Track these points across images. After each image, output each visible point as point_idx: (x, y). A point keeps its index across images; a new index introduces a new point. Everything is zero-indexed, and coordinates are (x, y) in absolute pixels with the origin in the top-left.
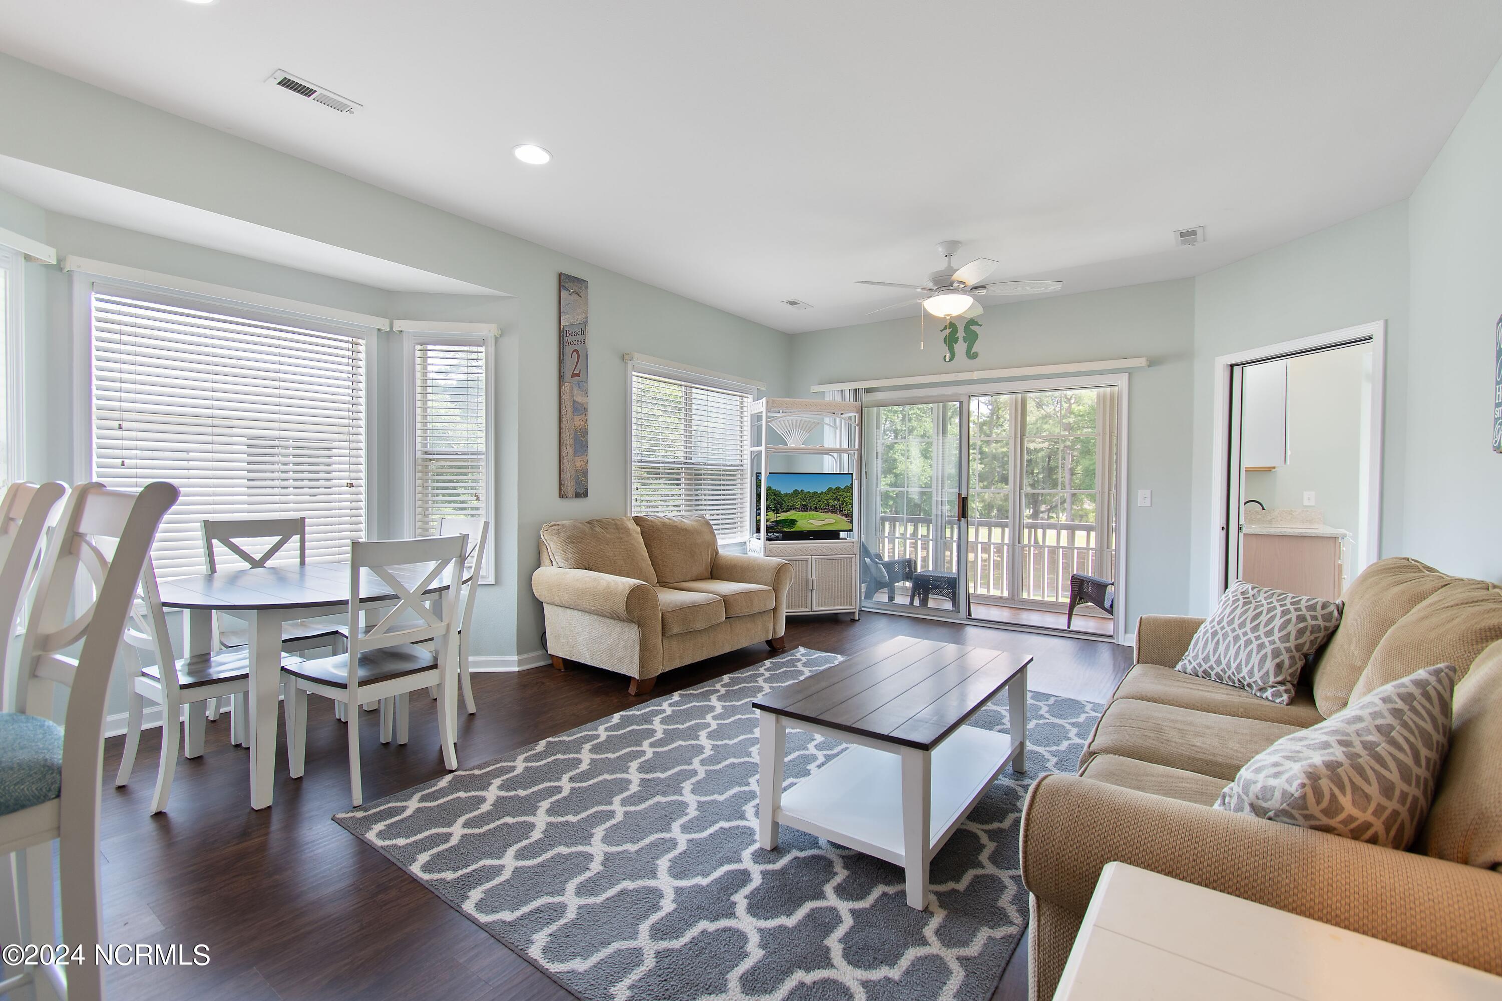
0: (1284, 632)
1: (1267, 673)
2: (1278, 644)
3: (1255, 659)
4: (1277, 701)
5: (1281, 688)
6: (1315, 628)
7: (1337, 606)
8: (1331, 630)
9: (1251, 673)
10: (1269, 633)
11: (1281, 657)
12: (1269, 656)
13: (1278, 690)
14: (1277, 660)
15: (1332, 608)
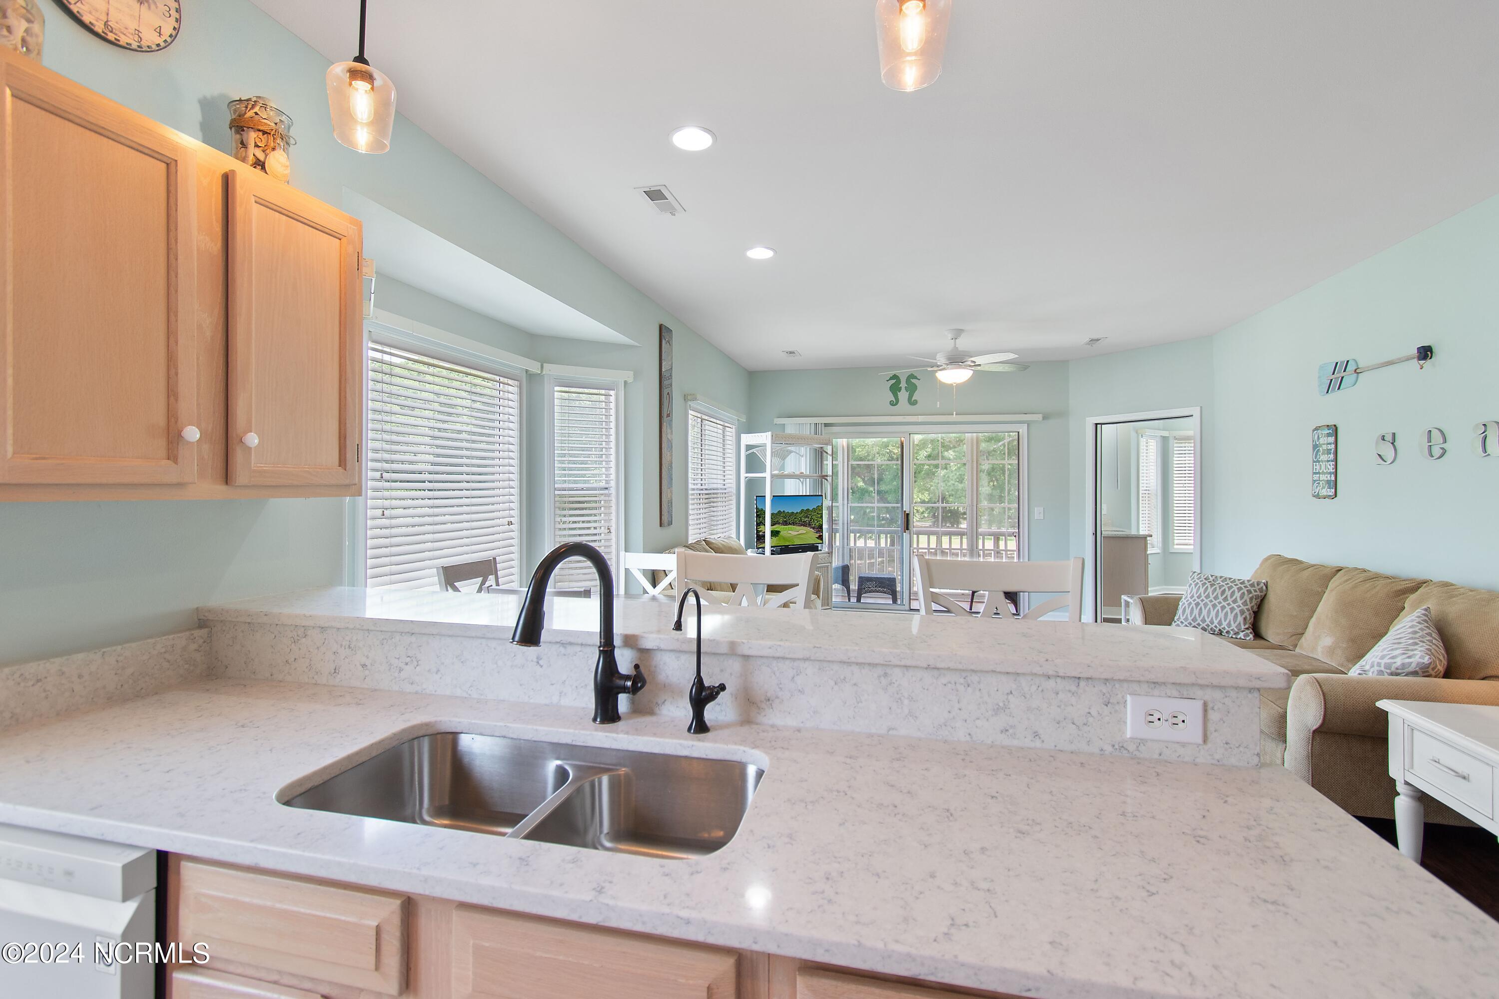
0: (1243, 600)
1: (1240, 623)
2: (1242, 607)
3: (1231, 617)
4: (1248, 639)
5: (1248, 631)
6: (1257, 596)
7: (1264, 583)
8: (1263, 596)
9: (1229, 625)
10: (1235, 601)
11: (1245, 614)
12: (1239, 614)
13: (1247, 633)
14: (1244, 616)
15: (1262, 585)
